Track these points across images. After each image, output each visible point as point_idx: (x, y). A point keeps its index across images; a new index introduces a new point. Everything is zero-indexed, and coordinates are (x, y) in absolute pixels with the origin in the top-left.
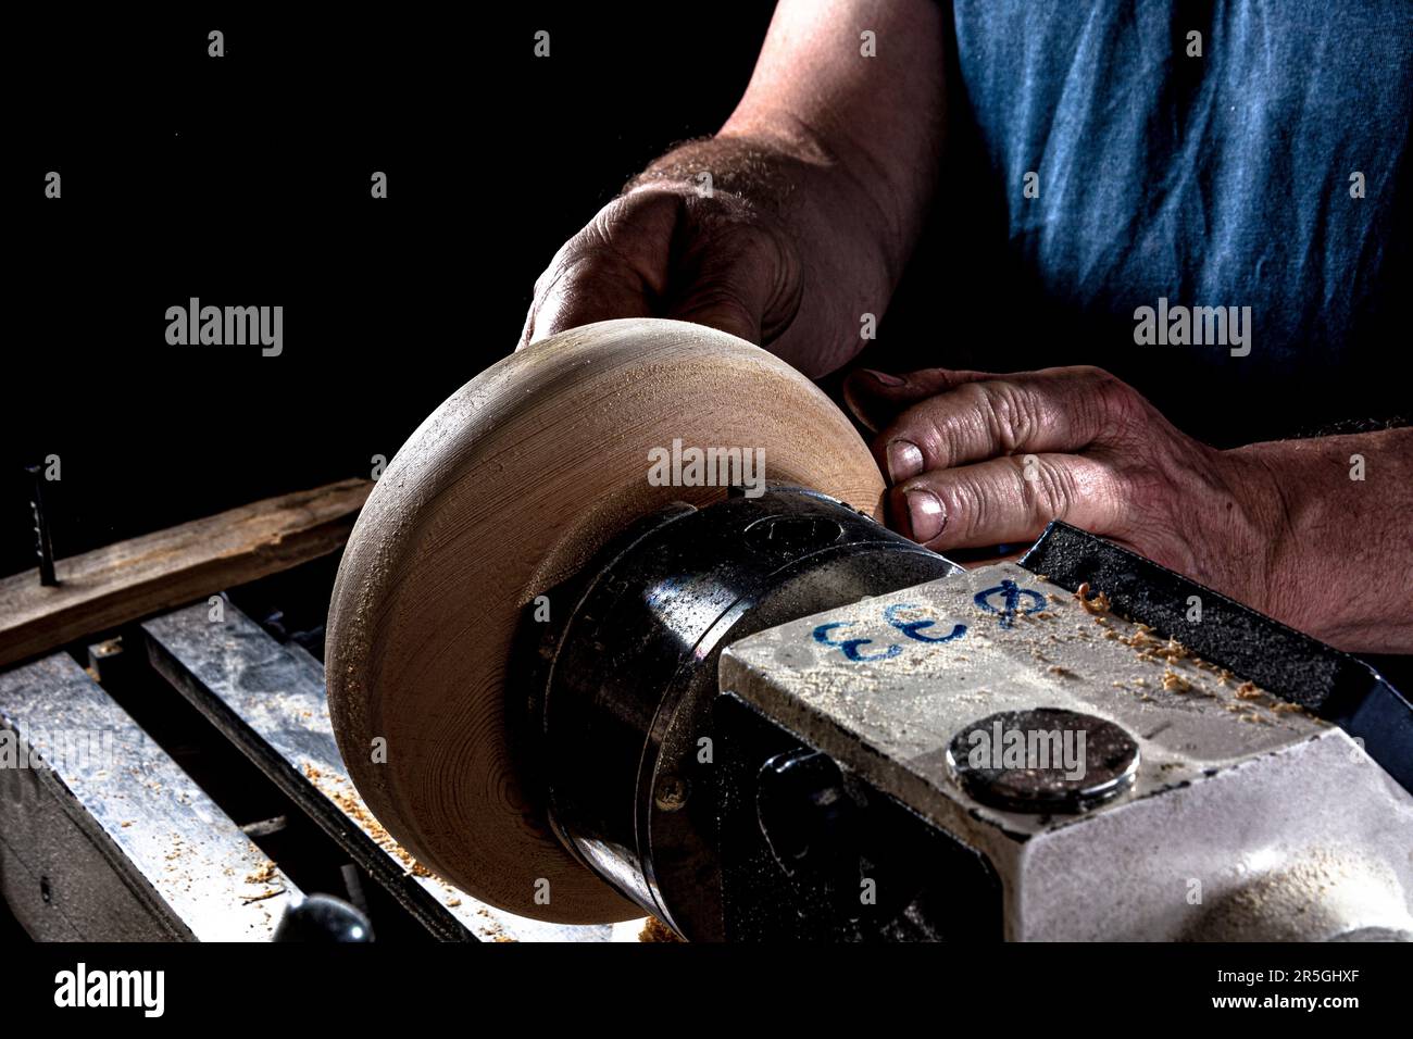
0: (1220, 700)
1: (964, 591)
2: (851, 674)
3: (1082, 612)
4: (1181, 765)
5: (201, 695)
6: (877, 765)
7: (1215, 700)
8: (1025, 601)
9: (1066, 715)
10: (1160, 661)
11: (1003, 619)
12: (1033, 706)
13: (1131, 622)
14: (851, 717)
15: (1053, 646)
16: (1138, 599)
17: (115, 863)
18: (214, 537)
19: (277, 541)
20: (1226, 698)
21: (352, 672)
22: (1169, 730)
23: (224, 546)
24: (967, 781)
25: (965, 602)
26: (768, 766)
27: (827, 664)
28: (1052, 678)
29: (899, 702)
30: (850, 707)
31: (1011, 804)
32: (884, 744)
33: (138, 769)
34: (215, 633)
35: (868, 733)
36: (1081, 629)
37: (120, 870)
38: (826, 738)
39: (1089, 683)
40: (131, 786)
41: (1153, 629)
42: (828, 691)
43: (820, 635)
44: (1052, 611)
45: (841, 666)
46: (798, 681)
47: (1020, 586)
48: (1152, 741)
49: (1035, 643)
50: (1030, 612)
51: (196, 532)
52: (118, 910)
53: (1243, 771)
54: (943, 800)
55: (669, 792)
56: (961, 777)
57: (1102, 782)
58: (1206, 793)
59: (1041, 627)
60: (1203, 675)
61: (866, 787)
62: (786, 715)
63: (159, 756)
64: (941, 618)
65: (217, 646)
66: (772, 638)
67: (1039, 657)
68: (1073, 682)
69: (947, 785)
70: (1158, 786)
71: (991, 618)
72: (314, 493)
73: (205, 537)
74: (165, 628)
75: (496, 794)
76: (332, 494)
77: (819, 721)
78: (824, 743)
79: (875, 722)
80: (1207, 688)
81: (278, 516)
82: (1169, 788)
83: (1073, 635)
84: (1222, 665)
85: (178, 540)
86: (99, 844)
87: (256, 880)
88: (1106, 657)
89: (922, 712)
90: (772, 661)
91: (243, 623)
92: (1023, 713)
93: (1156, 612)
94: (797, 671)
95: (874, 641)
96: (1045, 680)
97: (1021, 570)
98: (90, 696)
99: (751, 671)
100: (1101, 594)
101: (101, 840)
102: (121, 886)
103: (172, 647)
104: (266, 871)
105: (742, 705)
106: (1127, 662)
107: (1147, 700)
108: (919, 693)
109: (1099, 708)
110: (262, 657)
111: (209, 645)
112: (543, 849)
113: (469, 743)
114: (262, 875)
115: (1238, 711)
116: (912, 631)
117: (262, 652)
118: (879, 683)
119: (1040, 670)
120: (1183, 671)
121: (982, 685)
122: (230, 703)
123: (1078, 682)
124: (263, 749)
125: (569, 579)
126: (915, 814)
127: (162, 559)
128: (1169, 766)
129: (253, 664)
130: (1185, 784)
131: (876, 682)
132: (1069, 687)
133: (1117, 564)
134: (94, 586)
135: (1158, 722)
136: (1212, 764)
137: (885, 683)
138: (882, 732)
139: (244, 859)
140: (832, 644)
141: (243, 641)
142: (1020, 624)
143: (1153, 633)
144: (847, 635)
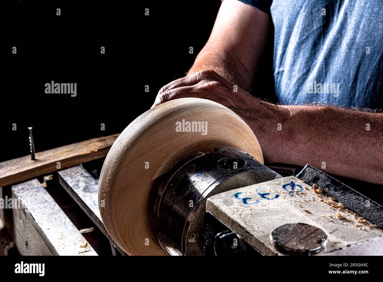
0: (353, 222)
1: (279, 184)
2: (244, 208)
3: (314, 192)
4: (340, 243)
5: (72, 193)
6: (250, 237)
7: (351, 222)
8: (297, 188)
9: (306, 225)
10: (336, 209)
11: (290, 194)
12: (297, 222)
13: (328, 196)
14: (243, 222)
15: (304, 203)
16: (330, 190)
17: (45, 240)
18: (79, 149)
19: (96, 150)
20: (355, 222)
21: (105, 196)
22: (337, 231)
23: (81, 151)
24: (276, 245)
25: (280, 188)
26: (218, 236)
27: (238, 205)
28: (304, 213)
29: (258, 218)
30: (243, 219)
31: (288, 253)
32: (252, 231)
33: (53, 213)
34: (78, 175)
35: (248, 227)
36: (313, 198)
37: (46, 242)
38: (235, 228)
39: (314, 215)
40: (51, 218)
41: (334, 199)
42: (237, 213)
43: (236, 196)
44: (305, 192)
45: (241, 206)
46: (228, 210)
47: (296, 184)
48: (332, 235)
49: (299, 202)
50: (298, 192)
51: (74, 147)
52: (45, 252)
53: (358, 246)
54: (268, 250)
55: (192, 237)
56: (274, 243)
57: (316, 248)
58: (347, 252)
59: (301, 197)
60: (348, 214)
61: (246, 243)
62: (225, 220)
63: (59, 210)
64: (272, 192)
65: (78, 179)
66: (222, 196)
67: (300, 206)
68: (309, 214)
69: (270, 245)
70: (332, 249)
71: (287, 193)
72: (107, 137)
73: (77, 148)
74: (64, 173)
75: (144, 233)
76: (112, 138)
77: (233, 223)
78: (235, 229)
79: (250, 224)
80: (349, 219)
81: (97, 144)
82: (336, 250)
83: (310, 200)
84: (354, 212)
85: (69, 149)
86: (41, 234)
87: (82, 247)
88: (320, 207)
89: (264, 222)
90: (221, 203)
91: (85, 173)
92: (294, 224)
93: (335, 194)
94: (229, 207)
95: (252, 199)
96: (301, 213)
97: (297, 179)
98: (42, 191)
99: (215, 206)
100: (320, 188)
101: (41, 233)
102: (46, 246)
103: (65, 179)
104: (85, 244)
105: (212, 216)
106: (326, 209)
107: (332, 221)
108: (264, 216)
109: (317, 223)
110: (90, 183)
111: (75, 179)
112: (157, 249)
113: (137, 218)
114: (84, 246)
115: (358, 226)
116: (263, 196)
117: (90, 181)
118: (252, 212)
119: (300, 210)
120: (343, 213)
121: (282, 214)
122: (80, 196)
123: (311, 215)
124: (88, 209)
125: (167, 172)
126: (260, 253)
127: (64, 154)
128: (336, 243)
129: (87, 185)
130: (341, 249)
131: (251, 211)
132: (308, 216)
133: (325, 179)
134: (45, 161)
135: (334, 228)
136: (349, 243)
137: (254, 212)
138: (252, 227)
139: (80, 241)
140: (239, 199)
141: (85, 178)
142: (295, 196)
143: (334, 200)
144: (244, 196)
